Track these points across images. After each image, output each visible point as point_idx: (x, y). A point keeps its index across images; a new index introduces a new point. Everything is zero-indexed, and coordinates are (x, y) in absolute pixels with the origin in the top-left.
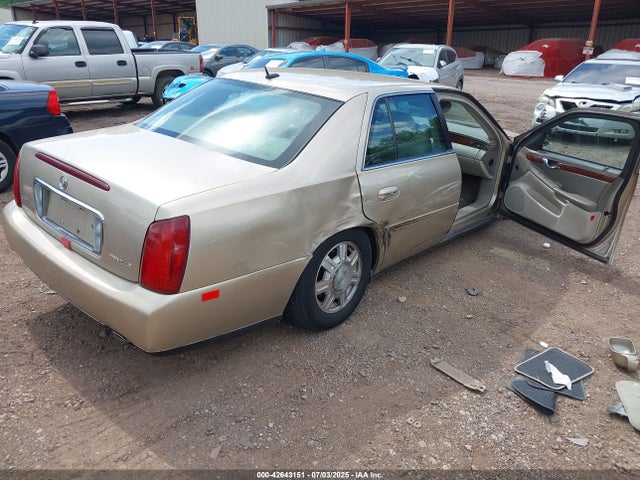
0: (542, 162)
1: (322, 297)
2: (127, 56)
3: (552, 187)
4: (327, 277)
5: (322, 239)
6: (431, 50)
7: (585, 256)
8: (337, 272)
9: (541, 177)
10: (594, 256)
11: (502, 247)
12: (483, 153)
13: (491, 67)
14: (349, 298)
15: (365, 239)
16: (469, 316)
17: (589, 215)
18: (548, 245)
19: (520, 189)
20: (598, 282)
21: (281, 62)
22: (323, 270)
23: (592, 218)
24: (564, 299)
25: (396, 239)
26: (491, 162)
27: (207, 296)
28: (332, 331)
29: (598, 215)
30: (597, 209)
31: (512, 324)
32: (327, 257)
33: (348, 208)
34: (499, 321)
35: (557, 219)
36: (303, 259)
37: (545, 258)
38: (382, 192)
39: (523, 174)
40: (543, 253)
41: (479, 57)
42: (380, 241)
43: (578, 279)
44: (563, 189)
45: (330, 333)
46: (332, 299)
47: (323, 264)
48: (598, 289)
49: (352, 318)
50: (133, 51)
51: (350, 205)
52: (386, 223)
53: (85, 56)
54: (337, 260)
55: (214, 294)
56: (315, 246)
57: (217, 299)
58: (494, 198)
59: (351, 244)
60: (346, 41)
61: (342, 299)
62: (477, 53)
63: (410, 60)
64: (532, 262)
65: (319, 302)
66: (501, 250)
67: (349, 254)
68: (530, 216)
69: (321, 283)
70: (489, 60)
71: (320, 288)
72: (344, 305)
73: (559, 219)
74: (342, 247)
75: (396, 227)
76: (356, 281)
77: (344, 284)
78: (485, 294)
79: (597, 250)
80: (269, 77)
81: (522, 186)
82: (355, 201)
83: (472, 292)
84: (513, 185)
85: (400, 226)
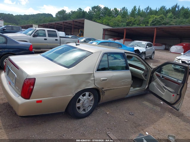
0: (160, 76)
1: (79, 108)
2: (58, 38)
3: (162, 84)
4: (81, 102)
5: (79, 90)
6: (144, 43)
7: (172, 108)
8: (84, 101)
9: (160, 81)
10: (174, 108)
11: (147, 102)
12: (143, 72)
13: (167, 49)
14: (89, 110)
15: (96, 92)
16: (126, 121)
17: (172, 94)
18: (162, 103)
19: (153, 84)
20: (175, 117)
21: (96, 43)
22: (80, 100)
23: (173, 95)
24: (161, 120)
25: (106, 94)
26: (146, 75)
27: (38, 102)
28: (82, 119)
29: (175, 95)
30: (175, 93)
31: (139, 125)
32: (81, 96)
33: (89, 82)
34: (136, 124)
35: (163, 94)
36: (72, 95)
37: (160, 107)
38: (102, 79)
39: (155, 80)
40: (160, 105)
41: (164, 47)
42: (101, 93)
43: (168, 115)
44: (166, 86)
45: (80, 120)
46: (82, 109)
47: (80, 98)
48: (174, 118)
49: (90, 116)
50: (60, 37)
51: (90, 81)
52: (103, 88)
53: (47, 37)
54: (85, 97)
55: (40, 101)
56: (76, 92)
57: (42, 103)
58: (147, 86)
59: (90, 93)
60: (124, 39)
61: (86, 110)
62: (163, 45)
63: (138, 45)
64: (155, 108)
65: (77, 110)
66: (146, 103)
67: (89, 96)
68: (156, 93)
69: (78, 104)
70: (167, 47)
71: (78, 105)
72: (87, 112)
73: (164, 94)
74: (87, 94)
75: (106, 90)
76: (92, 105)
77: (87, 105)
78: (135, 115)
79: (175, 106)
80: (77, 45)
81: (154, 83)
82: (92, 80)
83: (131, 114)
84: (152, 83)
85: (108, 90)
